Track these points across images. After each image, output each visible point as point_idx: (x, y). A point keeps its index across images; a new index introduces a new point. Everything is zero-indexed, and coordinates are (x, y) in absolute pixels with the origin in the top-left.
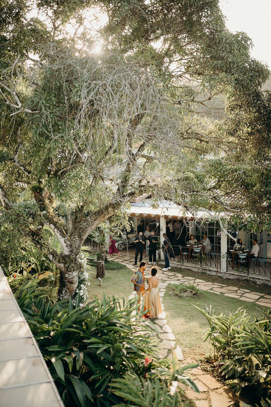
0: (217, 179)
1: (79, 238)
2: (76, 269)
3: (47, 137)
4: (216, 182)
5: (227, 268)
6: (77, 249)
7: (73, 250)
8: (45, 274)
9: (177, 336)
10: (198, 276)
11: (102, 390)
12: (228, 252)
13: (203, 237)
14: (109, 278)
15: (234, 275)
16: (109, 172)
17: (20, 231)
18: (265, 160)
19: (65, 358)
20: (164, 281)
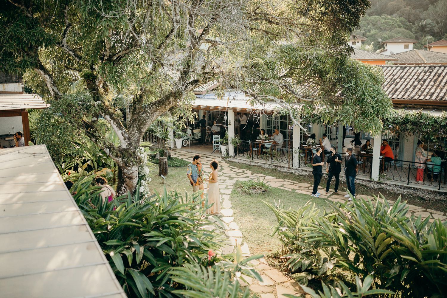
0: (289, 67)
1: (138, 130)
2: (135, 164)
3: (98, 16)
4: (288, 70)
5: (299, 163)
6: (136, 143)
7: (131, 143)
8: (102, 170)
9: (244, 233)
10: (269, 172)
11: (163, 283)
12: (301, 147)
13: (274, 132)
14: (173, 176)
15: (306, 171)
16: (169, 57)
17: (72, 123)
18: (340, 44)
19: (124, 252)
20: (232, 178)
